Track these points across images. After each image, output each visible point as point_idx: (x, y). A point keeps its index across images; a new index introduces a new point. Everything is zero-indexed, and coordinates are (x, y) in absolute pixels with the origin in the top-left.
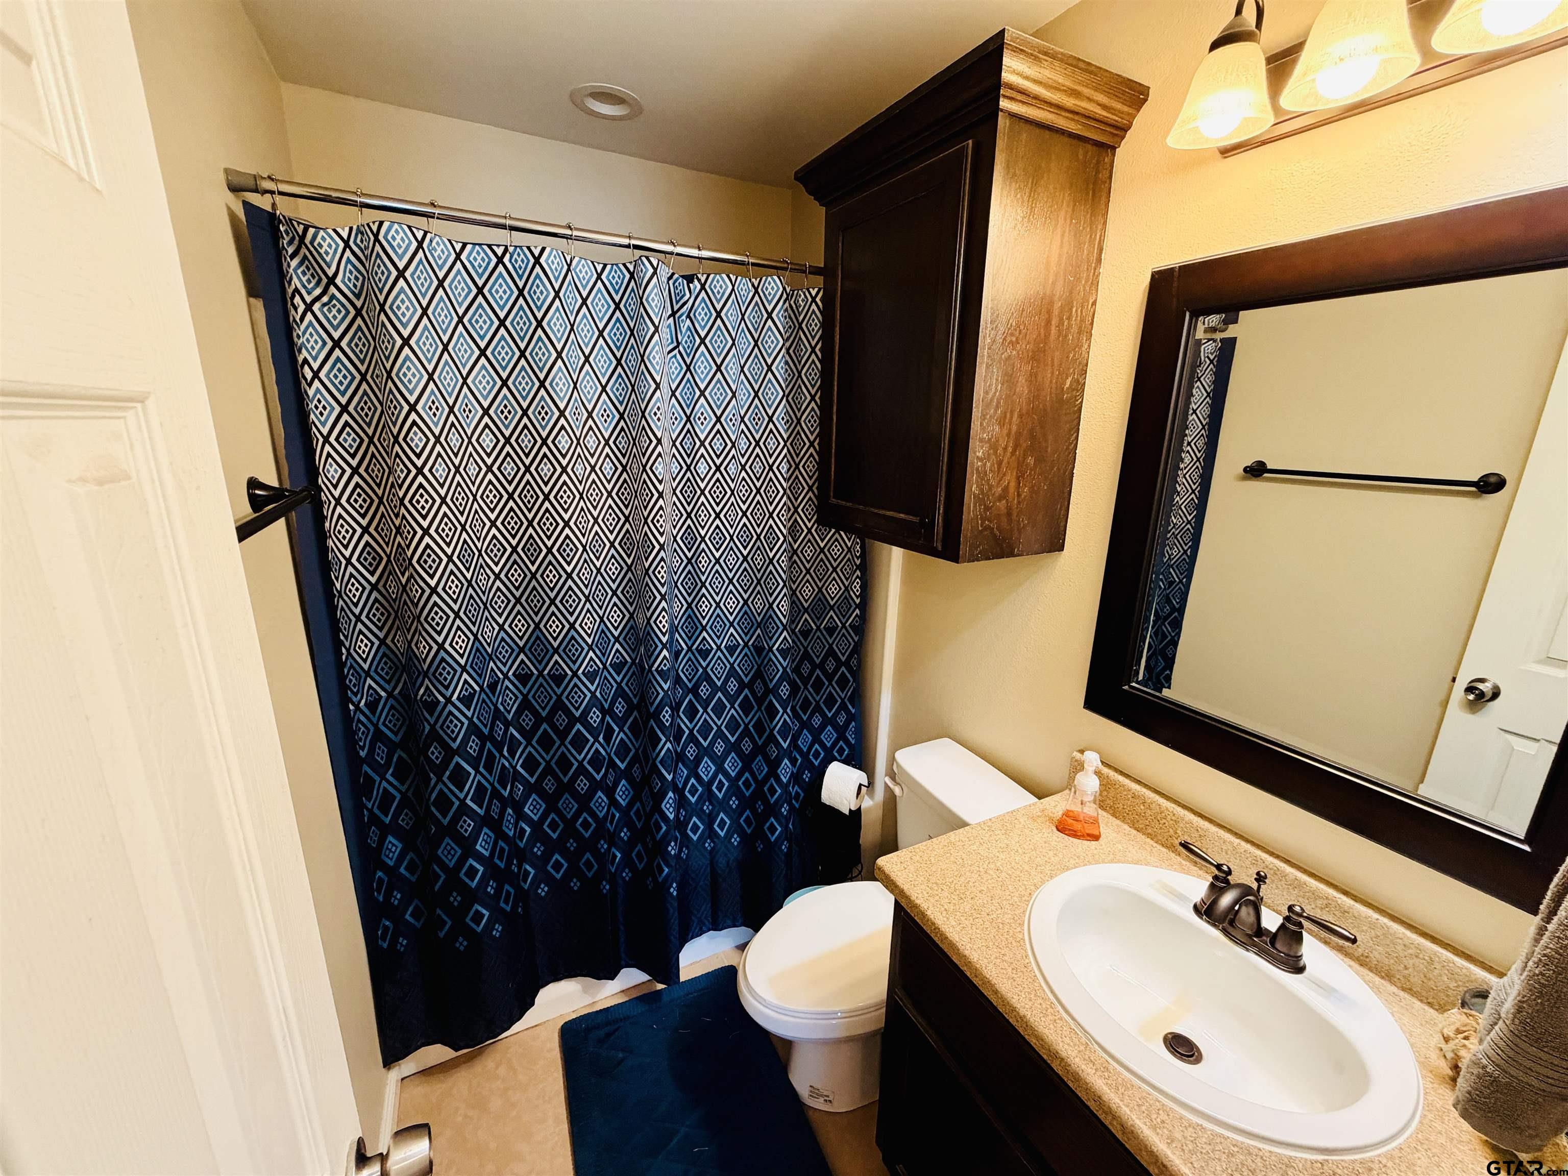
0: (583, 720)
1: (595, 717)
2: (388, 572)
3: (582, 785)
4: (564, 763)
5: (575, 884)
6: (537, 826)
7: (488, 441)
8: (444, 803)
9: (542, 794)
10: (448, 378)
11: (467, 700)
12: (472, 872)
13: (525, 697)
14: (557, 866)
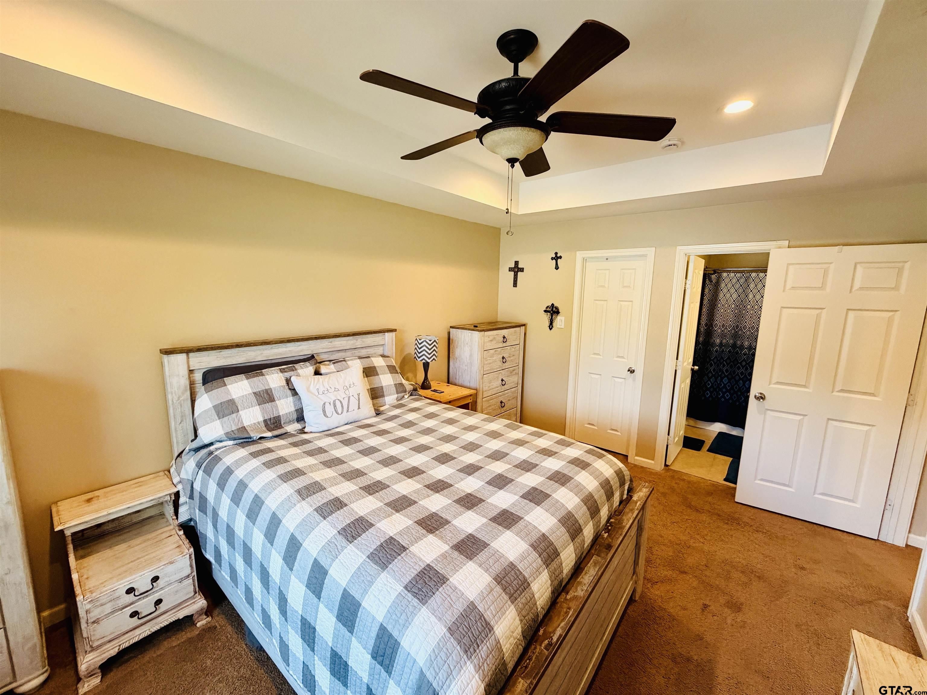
0: (741, 363)
1: (744, 363)
2: (709, 328)
3: (737, 378)
4: (734, 372)
5: (731, 401)
6: (725, 385)
7: (733, 306)
8: (707, 369)
9: (728, 378)
10: (728, 295)
11: (716, 351)
12: (709, 384)
13: (729, 356)
14: (727, 396)
